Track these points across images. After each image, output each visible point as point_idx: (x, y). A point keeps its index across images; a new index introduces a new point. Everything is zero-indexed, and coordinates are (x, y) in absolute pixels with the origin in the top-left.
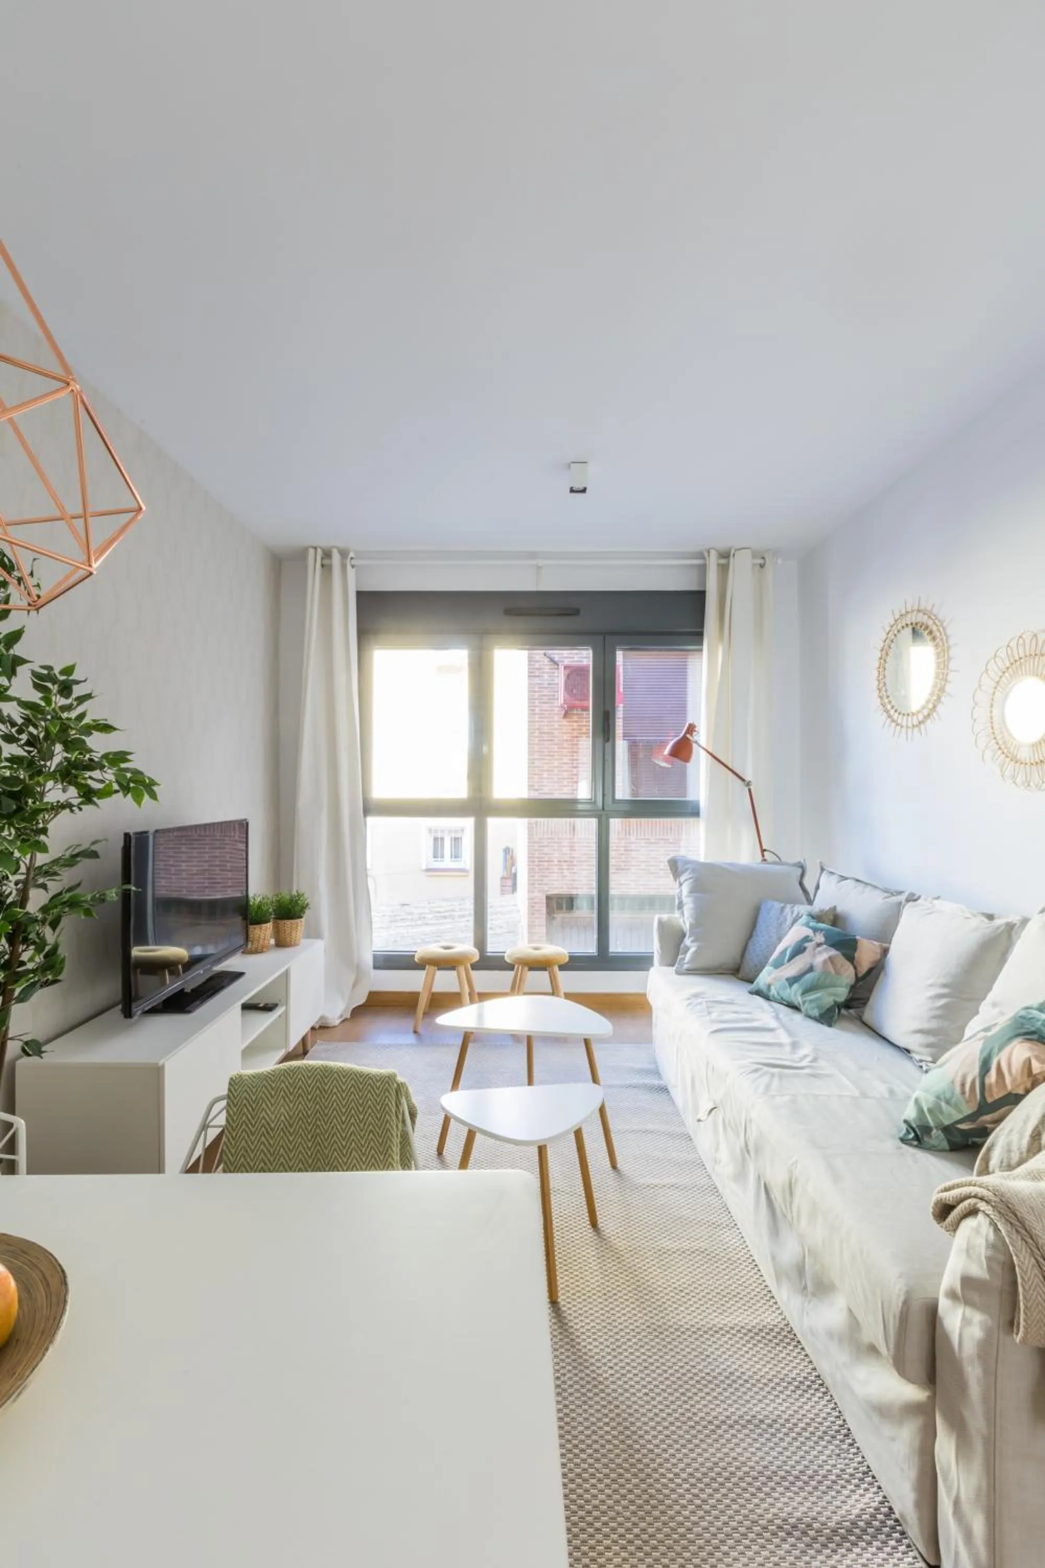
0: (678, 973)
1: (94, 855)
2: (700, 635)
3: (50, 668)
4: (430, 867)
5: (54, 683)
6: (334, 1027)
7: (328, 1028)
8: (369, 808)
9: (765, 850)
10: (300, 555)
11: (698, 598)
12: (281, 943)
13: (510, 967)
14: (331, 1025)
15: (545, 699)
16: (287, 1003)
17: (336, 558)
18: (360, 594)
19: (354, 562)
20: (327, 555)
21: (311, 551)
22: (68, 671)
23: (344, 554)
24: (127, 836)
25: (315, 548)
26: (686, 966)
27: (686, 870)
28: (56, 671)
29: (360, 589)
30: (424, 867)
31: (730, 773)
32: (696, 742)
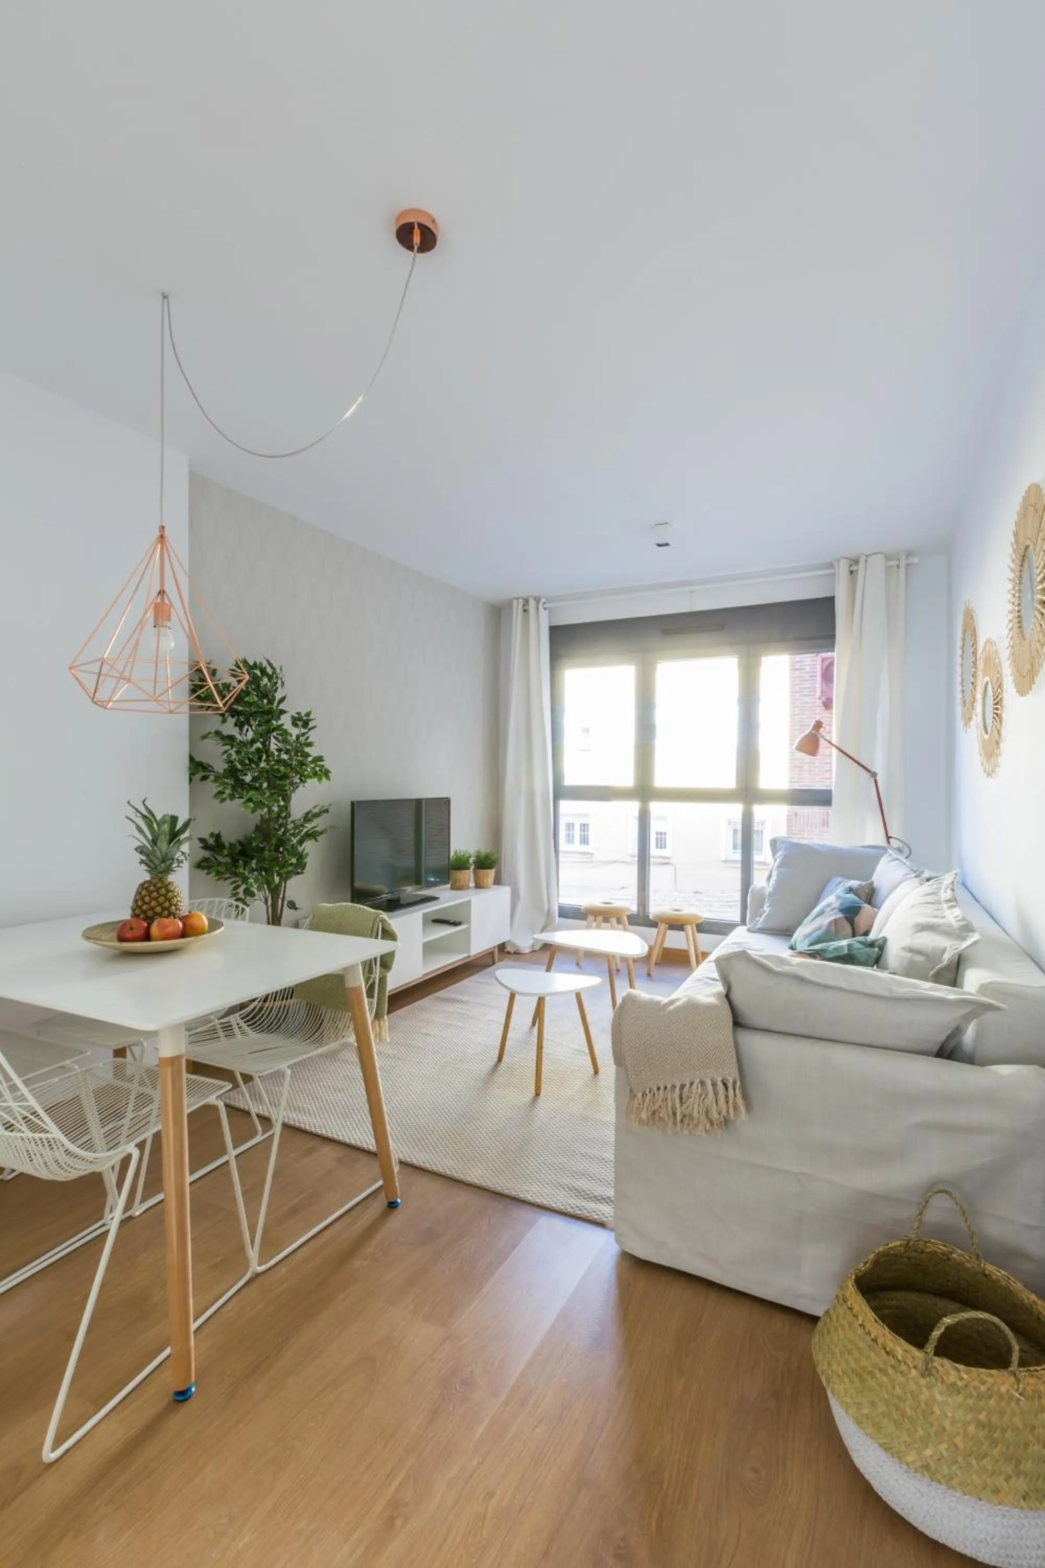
0: (749, 930)
1: (327, 811)
2: (833, 637)
3: (299, 713)
4: (729, 858)
5: (300, 721)
6: (525, 954)
7: (520, 954)
8: (561, 792)
9: (890, 837)
10: (509, 605)
11: (827, 603)
12: (479, 886)
13: (654, 924)
14: (523, 952)
15: (806, 692)
16: (468, 921)
17: (532, 603)
18: (553, 630)
19: (545, 606)
20: (526, 601)
21: (515, 601)
22: (308, 714)
23: (537, 600)
24: (353, 804)
25: (517, 599)
26: (758, 926)
27: (781, 848)
28: (303, 715)
29: (553, 624)
30: (723, 859)
31: (856, 765)
32: (823, 737)
